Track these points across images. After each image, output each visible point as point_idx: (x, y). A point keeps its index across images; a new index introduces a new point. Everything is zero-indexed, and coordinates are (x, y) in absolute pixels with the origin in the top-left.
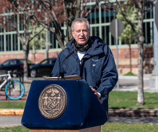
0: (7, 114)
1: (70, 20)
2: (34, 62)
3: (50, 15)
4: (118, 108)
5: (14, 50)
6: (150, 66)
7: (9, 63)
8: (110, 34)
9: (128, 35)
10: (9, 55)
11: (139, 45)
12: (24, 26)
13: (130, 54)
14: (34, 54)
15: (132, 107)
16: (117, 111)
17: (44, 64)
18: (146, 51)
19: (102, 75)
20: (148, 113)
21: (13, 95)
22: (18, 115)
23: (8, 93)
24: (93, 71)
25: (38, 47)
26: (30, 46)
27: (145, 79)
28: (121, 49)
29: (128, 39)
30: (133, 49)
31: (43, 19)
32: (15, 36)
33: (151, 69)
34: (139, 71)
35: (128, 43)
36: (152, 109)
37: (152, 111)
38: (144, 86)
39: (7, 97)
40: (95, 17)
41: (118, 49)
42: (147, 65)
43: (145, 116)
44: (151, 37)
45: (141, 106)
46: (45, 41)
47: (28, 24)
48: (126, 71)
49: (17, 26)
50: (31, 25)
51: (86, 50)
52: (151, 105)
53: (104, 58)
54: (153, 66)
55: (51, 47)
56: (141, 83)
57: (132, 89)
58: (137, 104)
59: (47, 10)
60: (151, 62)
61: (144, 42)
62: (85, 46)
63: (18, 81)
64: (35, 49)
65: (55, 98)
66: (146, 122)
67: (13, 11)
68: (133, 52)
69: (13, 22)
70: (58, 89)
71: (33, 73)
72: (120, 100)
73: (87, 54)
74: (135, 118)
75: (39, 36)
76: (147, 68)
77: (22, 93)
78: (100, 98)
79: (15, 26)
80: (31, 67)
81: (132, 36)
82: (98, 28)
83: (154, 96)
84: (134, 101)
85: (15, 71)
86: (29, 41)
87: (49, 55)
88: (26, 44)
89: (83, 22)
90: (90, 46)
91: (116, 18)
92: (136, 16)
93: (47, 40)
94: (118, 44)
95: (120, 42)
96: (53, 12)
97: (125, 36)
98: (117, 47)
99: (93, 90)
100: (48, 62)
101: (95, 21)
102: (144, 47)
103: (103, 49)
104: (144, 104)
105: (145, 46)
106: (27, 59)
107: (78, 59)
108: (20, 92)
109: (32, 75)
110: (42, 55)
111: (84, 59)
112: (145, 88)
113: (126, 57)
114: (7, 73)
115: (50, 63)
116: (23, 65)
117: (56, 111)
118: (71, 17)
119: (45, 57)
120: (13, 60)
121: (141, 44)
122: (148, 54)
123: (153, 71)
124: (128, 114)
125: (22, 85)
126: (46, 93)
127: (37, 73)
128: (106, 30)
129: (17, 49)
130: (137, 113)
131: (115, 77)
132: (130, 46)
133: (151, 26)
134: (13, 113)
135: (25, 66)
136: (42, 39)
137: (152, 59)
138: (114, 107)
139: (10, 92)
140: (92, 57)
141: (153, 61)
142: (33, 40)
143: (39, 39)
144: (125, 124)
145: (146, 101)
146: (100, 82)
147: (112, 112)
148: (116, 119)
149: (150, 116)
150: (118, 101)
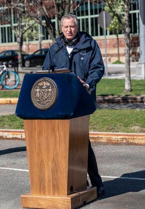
0: (3, 103)
1: (61, 15)
2: (28, 53)
3: (41, 10)
4: (107, 95)
5: (9, 42)
6: (137, 54)
7: (5, 54)
8: (99, 26)
9: (116, 26)
10: (4, 46)
11: (125, 36)
12: (17, 19)
13: (118, 44)
14: (28, 45)
15: (119, 93)
16: (106, 98)
17: (37, 55)
18: (133, 40)
19: (90, 67)
20: (135, 99)
21: (9, 85)
22: (14, 104)
23: (4, 83)
24: (81, 64)
25: (31, 39)
26: (24, 38)
27: (131, 66)
28: (109, 39)
29: (116, 30)
30: (120, 39)
31: (35, 12)
32: (10, 29)
33: (137, 57)
34: (126, 61)
35: (116, 34)
36: (139, 95)
37: (139, 97)
38: (131, 73)
39: (3, 87)
40: (84, 9)
41: (106, 39)
42: (134, 53)
43: (132, 102)
44: (138, 27)
45: (129, 93)
46: (38, 33)
47: (21, 17)
48: (115, 59)
49: (11, 20)
50: (25, 18)
51: (74, 44)
52: (137, 91)
53: (91, 51)
54: (139, 55)
55: (44, 39)
56: (128, 72)
57: (120, 77)
58: (125, 91)
59: (38, 6)
60: (138, 51)
61: (131, 32)
62: (74, 41)
63: (12, 71)
64: (29, 41)
65: (46, 90)
66: (134, 108)
67: (7, 6)
68: (121, 42)
69: (7, 16)
70: (49, 82)
71: (27, 63)
72: (109, 88)
73: (76, 48)
74: (122, 104)
75: (32, 28)
76: (133, 56)
77: (17, 83)
78: (89, 90)
79: (9, 20)
80: (25, 58)
81: (120, 27)
82: (87, 19)
83: (141, 83)
84: (122, 88)
85: (10, 62)
86: (23, 34)
87: (42, 45)
88: (20, 36)
89: (71, 18)
90: (78, 41)
91: (104, 10)
92: (122, 8)
93: (39, 32)
94: (107, 34)
95: (108, 32)
96: (44, 7)
97: (113, 27)
98: (105, 37)
99: (82, 82)
100: (41, 53)
101: (85, 13)
102: (130, 37)
103: (90, 43)
104: (131, 91)
105: (132, 36)
106: (21, 51)
107: (67, 53)
108: (15, 81)
109: (26, 65)
110: (35, 46)
111: (73, 53)
112: (131, 76)
113: (114, 47)
114: (3, 65)
115: (43, 53)
116: (17, 55)
117: (47, 102)
118: (61, 11)
119: (39, 48)
120: (8, 51)
121: (127, 35)
122: (134, 43)
123: (139, 59)
124: (117, 101)
125: (17, 76)
126: (38, 86)
127: (31, 62)
128: (95, 22)
129: (12, 41)
130: (125, 100)
131: (102, 69)
132: (117, 36)
133: (137, 17)
134: (9, 102)
135: (19, 57)
136: (34, 31)
137: (139, 48)
138: (103, 94)
139: (6, 82)
140: (80, 50)
141: (140, 49)
142: (27, 32)
143: (32, 31)
144: (113, 111)
145: (132, 88)
146: (88, 75)
147: (102, 99)
148: (106, 105)
149: (137, 102)
150: (107, 88)
